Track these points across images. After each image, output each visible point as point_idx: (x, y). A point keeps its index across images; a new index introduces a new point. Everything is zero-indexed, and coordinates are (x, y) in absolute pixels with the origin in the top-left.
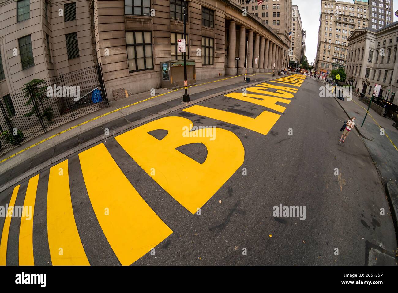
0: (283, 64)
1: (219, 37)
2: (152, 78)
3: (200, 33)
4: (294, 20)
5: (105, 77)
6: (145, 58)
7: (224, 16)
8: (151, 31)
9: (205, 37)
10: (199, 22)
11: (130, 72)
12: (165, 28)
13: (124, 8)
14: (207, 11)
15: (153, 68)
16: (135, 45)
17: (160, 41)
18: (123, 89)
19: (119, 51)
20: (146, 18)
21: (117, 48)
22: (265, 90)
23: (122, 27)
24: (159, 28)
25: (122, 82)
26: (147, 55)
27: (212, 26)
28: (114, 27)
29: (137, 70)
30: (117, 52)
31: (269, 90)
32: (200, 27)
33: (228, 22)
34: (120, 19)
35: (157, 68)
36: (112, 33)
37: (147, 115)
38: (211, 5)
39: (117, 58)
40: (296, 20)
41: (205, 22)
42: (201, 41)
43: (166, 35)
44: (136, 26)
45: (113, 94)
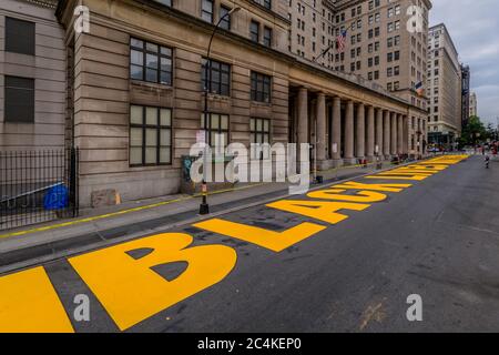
0: (410, 142)
1: (277, 116)
2: (166, 177)
3: (247, 112)
4: (437, 54)
5: (82, 168)
6: (158, 147)
7: (286, 83)
8: (171, 109)
9: (256, 118)
10: (246, 96)
11: (131, 166)
12: (193, 105)
13: (129, 68)
14: (260, 78)
15: (171, 164)
16: (144, 127)
17: (184, 124)
18: (114, 191)
19: (116, 132)
20: (164, 87)
21: (112, 127)
22: (340, 193)
23: (124, 96)
24: (184, 104)
25: (113, 180)
26: (162, 143)
27: (267, 100)
28: (110, 94)
29: (144, 164)
30: (112, 134)
31: (347, 192)
32: (247, 104)
33: (294, 90)
34: (121, 85)
35: (176, 164)
36: (105, 104)
37: (136, 231)
38: (265, 68)
39: (111, 142)
40: (441, 53)
41: (256, 95)
42: (248, 124)
43: (194, 115)
44: (147, 98)
45: (92, 196)
